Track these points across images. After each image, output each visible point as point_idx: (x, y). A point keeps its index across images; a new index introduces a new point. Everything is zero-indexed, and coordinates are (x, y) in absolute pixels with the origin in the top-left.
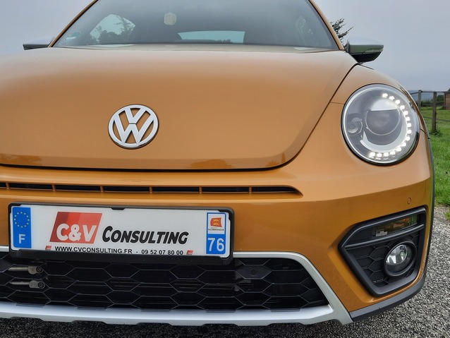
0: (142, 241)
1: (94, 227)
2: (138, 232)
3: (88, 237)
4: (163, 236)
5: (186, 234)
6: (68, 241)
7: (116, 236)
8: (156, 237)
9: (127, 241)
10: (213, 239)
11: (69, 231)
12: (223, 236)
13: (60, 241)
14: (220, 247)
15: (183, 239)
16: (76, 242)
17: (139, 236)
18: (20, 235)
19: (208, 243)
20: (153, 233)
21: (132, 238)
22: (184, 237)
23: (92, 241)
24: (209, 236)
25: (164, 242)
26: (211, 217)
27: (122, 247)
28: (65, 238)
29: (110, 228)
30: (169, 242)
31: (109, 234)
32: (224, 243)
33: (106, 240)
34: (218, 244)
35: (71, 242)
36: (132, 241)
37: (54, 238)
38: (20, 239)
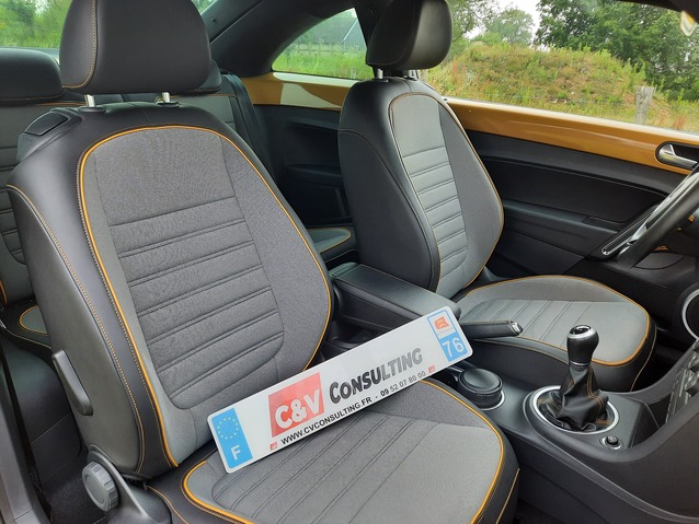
0: (376, 382)
1: (317, 393)
2: (367, 374)
3: (315, 408)
4: (396, 365)
5: (418, 350)
6: (295, 424)
7: (346, 391)
8: (388, 370)
9: (360, 390)
10: (448, 343)
11: (290, 411)
12: (456, 334)
13: (285, 430)
14: (459, 346)
15: (417, 358)
16: (304, 420)
17: (370, 377)
18: (233, 449)
19: (445, 348)
20: (383, 366)
21: (363, 384)
22: (417, 355)
23: (321, 410)
24: (441, 341)
25: (400, 371)
26: (433, 320)
27: (358, 400)
28: (289, 422)
29: (334, 385)
30: (405, 369)
31: (337, 392)
32: (461, 341)
33: (335, 400)
34: (456, 345)
35: (299, 423)
36: (366, 387)
37: (277, 430)
38: (234, 454)
